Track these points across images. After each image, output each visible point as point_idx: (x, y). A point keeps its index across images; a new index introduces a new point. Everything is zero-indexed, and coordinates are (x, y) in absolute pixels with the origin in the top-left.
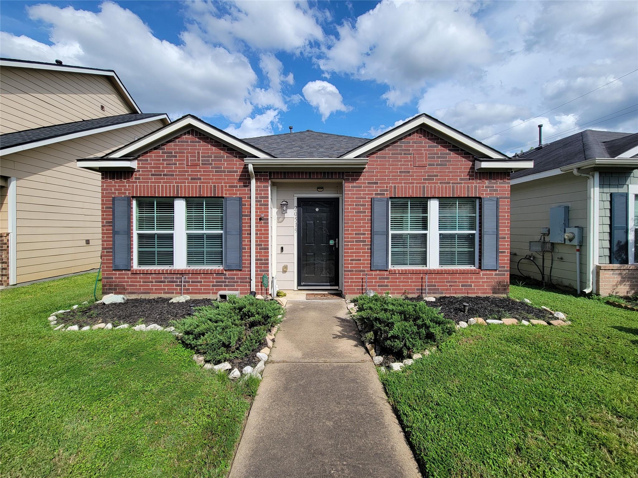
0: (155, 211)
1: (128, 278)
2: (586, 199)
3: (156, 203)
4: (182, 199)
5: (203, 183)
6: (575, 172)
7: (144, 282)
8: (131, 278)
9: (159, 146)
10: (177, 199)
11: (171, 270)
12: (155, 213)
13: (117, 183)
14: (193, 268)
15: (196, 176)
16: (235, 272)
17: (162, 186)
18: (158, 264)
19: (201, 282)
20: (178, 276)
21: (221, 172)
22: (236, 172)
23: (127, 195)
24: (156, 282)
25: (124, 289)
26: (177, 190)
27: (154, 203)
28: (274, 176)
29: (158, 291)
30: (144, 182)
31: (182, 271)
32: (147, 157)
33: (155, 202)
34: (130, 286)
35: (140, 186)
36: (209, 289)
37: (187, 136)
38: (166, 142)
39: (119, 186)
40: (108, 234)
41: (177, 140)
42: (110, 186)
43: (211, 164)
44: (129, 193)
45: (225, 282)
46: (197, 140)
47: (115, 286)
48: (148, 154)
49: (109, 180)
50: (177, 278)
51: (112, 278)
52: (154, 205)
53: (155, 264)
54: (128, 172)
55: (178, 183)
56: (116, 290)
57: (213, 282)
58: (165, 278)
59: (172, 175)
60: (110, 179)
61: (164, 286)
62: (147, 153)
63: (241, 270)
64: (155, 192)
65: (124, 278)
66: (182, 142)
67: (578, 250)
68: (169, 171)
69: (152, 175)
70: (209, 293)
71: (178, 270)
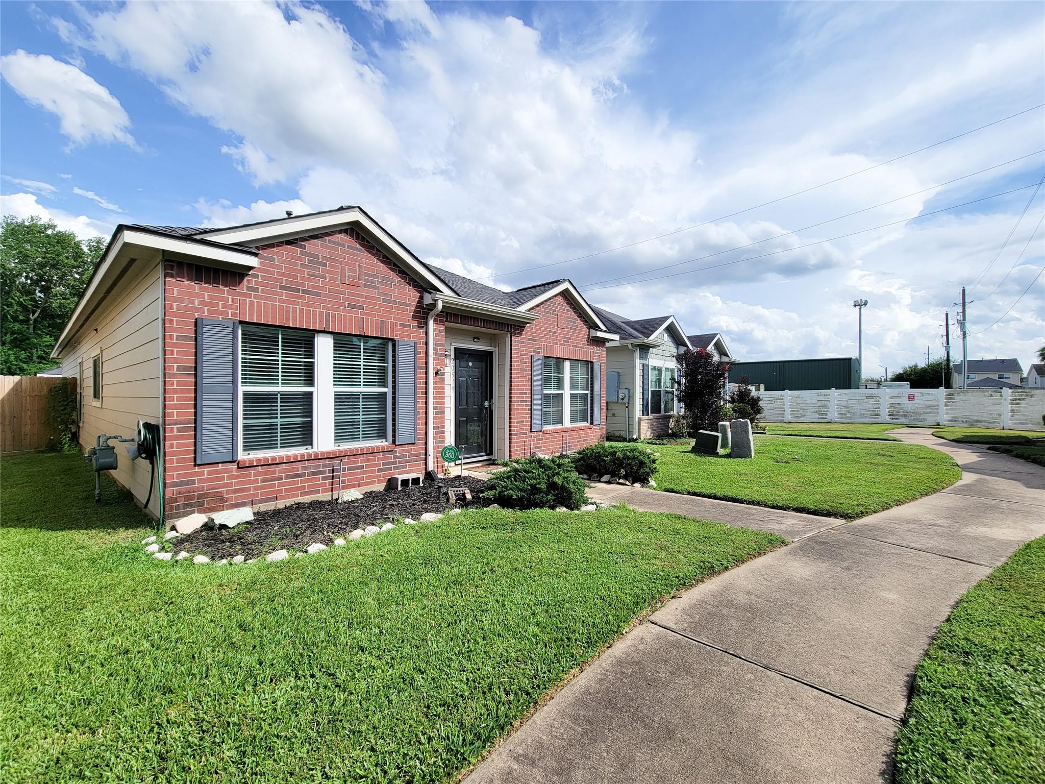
0: (280, 351)
1: (230, 477)
2: (633, 367)
3: (282, 338)
4: (329, 335)
5: (365, 314)
6: (630, 346)
7: (263, 481)
8: (237, 477)
9: (296, 239)
10: (321, 334)
11: (309, 455)
12: (280, 355)
13: (206, 290)
14: (346, 447)
15: (356, 302)
16: (407, 447)
17: (301, 310)
18: (281, 447)
19: (362, 467)
20: (327, 462)
21: (391, 302)
22: (409, 305)
23: (230, 317)
24: (287, 477)
25: (222, 500)
26: (328, 321)
27: (278, 338)
28: (451, 318)
29: (290, 492)
30: (266, 298)
31: (329, 453)
32: (274, 253)
33: (280, 336)
34: (236, 491)
35: (259, 305)
36: (373, 477)
37: (343, 236)
38: (308, 237)
39: (210, 297)
40: (182, 391)
41: (327, 238)
42: (190, 294)
43: (378, 288)
44: (234, 314)
45: (394, 463)
46: (358, 246)
47: (200, 497)
48: (275, 249)
49: (186, 282)
50: (324, 466)
51: (193, 482)
52: (278, 342)
53: (277, 448)
54: (233, 274)
55: (328, 308)
56: (203, 504)
57: (378, 465)
58: (305, 468)
59: (318, 294)
60: (189, 280)
61: (302, 482)
62: (274, 247)
63: (414, 444)
64: (288, 319)
65: (222, 478)
66: (334, 243)
67: (627, 407)
68: (313, 287)
69: (282, 288)
70: (373, 482)
71: (323, 453)
